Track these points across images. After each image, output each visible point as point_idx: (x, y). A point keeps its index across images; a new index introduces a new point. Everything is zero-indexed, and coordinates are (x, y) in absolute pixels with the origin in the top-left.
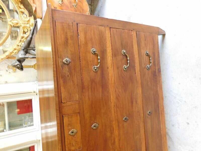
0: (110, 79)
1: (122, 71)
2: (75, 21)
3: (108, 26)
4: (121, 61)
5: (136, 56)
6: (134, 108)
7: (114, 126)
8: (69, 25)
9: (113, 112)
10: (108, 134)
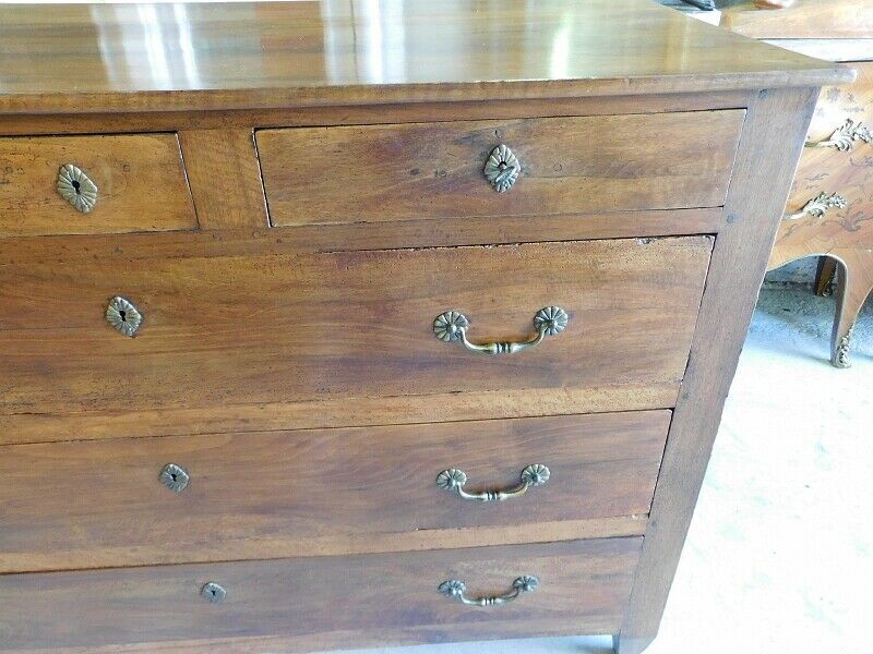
0: (391, 403)
1: (437, 461)
2: (730, 220)
3: (685, 396)
4: (491, 460)
5: (512, 534)
6: (239, 518)
7: (134, 417)
8: (708, 188)
9: (208, 414)
10: (83, 387)
